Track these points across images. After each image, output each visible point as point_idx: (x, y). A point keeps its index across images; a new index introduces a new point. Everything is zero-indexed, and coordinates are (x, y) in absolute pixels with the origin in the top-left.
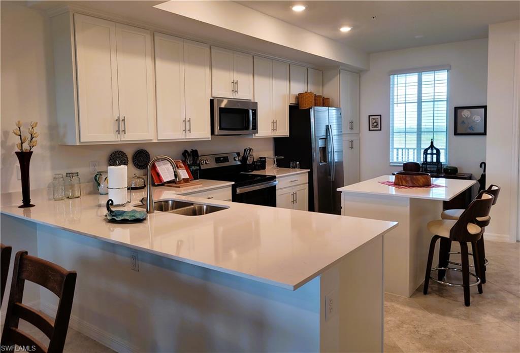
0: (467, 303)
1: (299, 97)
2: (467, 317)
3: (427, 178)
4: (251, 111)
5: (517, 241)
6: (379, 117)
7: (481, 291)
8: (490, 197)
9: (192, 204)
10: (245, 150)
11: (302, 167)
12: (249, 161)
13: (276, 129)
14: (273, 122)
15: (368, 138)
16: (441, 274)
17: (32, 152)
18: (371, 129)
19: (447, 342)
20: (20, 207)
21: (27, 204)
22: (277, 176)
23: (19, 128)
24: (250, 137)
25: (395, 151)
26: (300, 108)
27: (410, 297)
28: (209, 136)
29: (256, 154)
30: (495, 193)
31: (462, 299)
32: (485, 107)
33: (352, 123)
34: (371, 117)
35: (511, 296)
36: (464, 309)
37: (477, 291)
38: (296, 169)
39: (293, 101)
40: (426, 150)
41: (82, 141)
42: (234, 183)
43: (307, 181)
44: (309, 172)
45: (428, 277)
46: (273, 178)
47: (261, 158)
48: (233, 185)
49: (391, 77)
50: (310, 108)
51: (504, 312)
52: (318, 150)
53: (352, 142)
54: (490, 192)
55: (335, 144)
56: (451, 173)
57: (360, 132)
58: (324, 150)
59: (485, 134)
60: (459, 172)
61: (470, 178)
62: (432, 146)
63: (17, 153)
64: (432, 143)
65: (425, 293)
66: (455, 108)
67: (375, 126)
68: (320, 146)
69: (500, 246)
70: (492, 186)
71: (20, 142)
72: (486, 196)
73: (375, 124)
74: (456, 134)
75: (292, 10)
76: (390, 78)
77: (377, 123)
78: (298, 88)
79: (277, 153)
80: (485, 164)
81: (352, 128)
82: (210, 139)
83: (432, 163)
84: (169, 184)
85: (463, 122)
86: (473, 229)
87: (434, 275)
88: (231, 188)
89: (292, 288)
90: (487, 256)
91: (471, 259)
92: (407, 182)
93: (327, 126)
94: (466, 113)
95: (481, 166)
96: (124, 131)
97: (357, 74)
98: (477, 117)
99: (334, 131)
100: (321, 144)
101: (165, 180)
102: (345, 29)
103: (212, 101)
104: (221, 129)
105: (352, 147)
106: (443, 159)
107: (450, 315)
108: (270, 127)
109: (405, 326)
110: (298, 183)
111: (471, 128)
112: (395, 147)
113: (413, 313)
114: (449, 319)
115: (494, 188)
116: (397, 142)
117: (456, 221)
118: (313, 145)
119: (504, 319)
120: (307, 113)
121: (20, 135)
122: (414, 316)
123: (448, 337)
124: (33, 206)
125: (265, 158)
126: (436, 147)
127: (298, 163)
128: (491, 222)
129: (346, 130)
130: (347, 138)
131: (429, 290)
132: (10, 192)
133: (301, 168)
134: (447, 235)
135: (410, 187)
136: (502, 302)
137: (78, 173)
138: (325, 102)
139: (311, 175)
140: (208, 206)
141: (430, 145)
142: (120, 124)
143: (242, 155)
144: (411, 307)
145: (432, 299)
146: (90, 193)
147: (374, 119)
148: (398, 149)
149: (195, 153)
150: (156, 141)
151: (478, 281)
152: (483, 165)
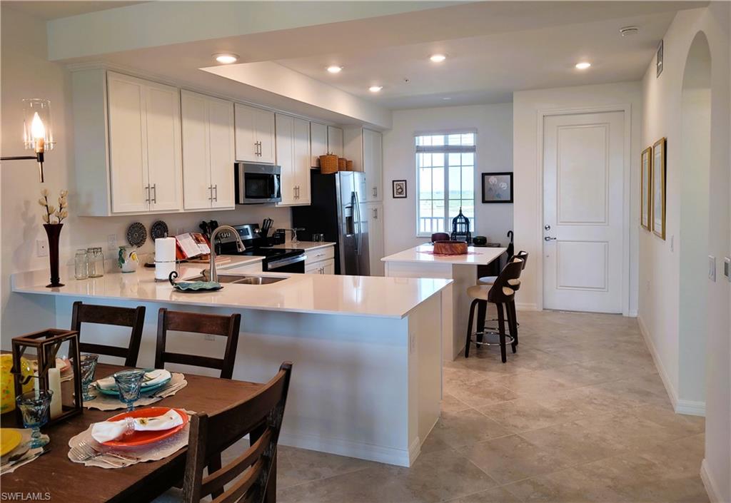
0: (504, 360)
1: (320, 160)
2: (505, 370)
3: (464, 246)
4: (275, 176)
5: (544, 309)
6: (404, 182)
7: (514, 351)
8: (520, 260)
9: (244, 277)
10: (265, 220)
11: (327, 240)
12: (270, 234)
13: (298, 197)
14: (296, 189)
15: (393, 206)
16: (480, 338)
17: (62, 225)
18: (395, 196)
19: (490, 388)
20: (47, 287)
21: (55, 282)
22: (305, 250)
23: (46, 197)
24: (272, 206)
25: (422, 221)
26: (323, 173)
27: (454, 360)
28: (234, 205)
29: (277, 226)
30: (525, 257)
31: (500, 358)
32: (511, 174)
33: (375, 189)
34: (395, 183)
35: (540, 352)
36: (501, 365)
37: (512, 351)
38: (321, 243)
39: (314, 165)
40: (455, 220)
41: (115, 211)
42: (264, 257)
43: (333, 256)
44: (334, 245)
45: (469, 340)
46: (301, 252)
47: (279, 230)
48: (263, 260)
49: (417, 138)
50: (335, 173)
51: (535, 364)
52: (344, 221)
53: (376, 210)
54: (519, 256)
55: (361, 215)
56: (481, 242)
57: (383, 199)
58: (350, 219)
59: (511, 201)
60: (488, 242)
61: (499, 246)
62: (461, 215)
63: (45, 225)
64: (461, 211)
65: (467, 356)
66: (483, 174)
67: (400, 193)
68: (346, 216)
69: (529, 314)
70: (521, 252)
71: (47, 213)
72: (517, 260)
73: (400, 190)
74: (484, 201)
75: (326, 70)
76: (415, 139)
77: (402, 189)
78: (319, 149)
79: (295, 224)
80: (512, 233)
81: (375, 195)
82: (234, 209)
83: (462, 234)
84: (195, 260)
85: (491, 189)
86: (507, 291)
87: (474, 337)
88: (261, 263)
89: (400, 317)
90: (518, 321)
91: (506, 325)
92: (446, 250)
93: (353, 193)
94: (492, 179)
95: (508, 236)
96: (154, 200)
97: (379, 132)
98: (504, 183)
99: (359, 198)
100: (346, 213)
101: (189, 256)
102: (375, 89)
103: (236, 166)
104: (247, 196)
105: (376, 217)
106: (472, 229)
107: (490, 371)
108: (292, 194)
109: (454, 381)
110: (324, 258)
111: (498, 195)
112: (421, 216)
113: (459, 371)
114: (491, 374)
115: (523, 254)
116: (424, 209)
117: (492, 286)
118: (339, 214)
119: (535, 369)
120: (332, 177)
121: (47, 206)
122: (460, 374)
123: (491, 385)
124: (62, 285)
125: (284, 230)
126: (465, 215)
127: (322, 235)
128: (521, 286)
129: (371, 198)
130: (371, 206)
131: (470, 354)
132: (31, 270)
133: (325, 241)
134: (485, 297)
135: (450, 255)
136: (532, 357)
137: (101, 248)
138: (347, 166)
139: (337, 248)
140: (263, 278)
141: (458, 213)
142: (151, 192)
143: (261, 227)
144: (455, 367)
145: (473, 361)
146: (111, 272)
147: (399, 185)
148: (425, 218)
149: (214, 225)
150: (183, 211)
151: (512, 340)
152: (511, 234)
